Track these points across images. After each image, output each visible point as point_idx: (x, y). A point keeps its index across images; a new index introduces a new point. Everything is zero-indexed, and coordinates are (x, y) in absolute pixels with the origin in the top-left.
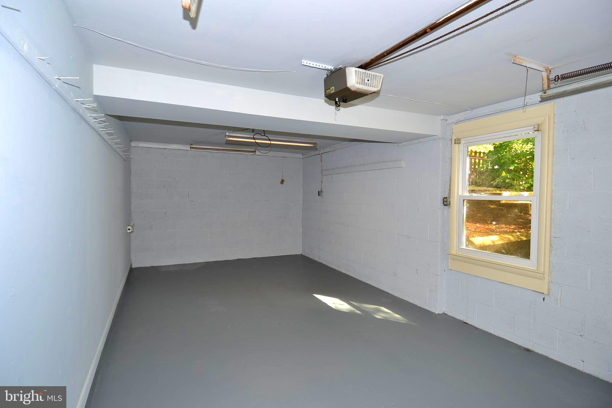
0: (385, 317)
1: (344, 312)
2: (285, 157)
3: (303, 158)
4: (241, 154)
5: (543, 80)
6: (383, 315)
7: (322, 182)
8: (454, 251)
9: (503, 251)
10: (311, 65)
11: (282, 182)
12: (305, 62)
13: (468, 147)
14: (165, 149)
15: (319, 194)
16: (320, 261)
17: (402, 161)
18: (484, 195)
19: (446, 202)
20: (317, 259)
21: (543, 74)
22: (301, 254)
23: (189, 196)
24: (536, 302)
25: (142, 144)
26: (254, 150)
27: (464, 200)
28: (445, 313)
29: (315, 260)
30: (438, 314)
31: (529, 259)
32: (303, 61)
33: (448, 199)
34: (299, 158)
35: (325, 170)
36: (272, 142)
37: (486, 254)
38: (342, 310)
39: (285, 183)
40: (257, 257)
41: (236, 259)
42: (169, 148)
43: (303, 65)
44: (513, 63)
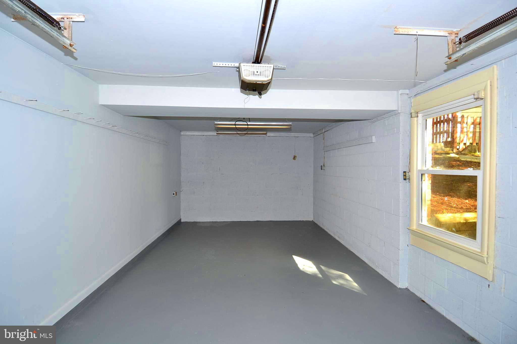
0: (342, 284)
1: (308, 274)
2: (297, 137)
3: (314, 137)
4: (260, 136)
5: (448, 45)
6: (342, 282)
7: (324, 158)
8: (414, 227)
9: (454, 229)
10: (221, 65)
11: (294, 158)
12: (215, 64)
13: (426, 120)
14: (203, 135)
15: (321, 168)
16: (323, 228)
17: (373, 137)
18: (439, 169)
19: (406, 177)
20: (321, 226)
21: (448, 39)
22: (313, 220)
23: (220, 170)
24: (482, 288)
25: (188, 133)
26: (265, 133)
27: (422, 174)
28: (408, 288)
29: (320, 226)
30: (400, 289)
31: (475, 239)
32: (213, 63)
33: (407, 173)
34: (311, 137)
35: (327, 147)
36: (249, 127)
37: (440, 231)
38: (306, 272)
39: (297, 159)
40: (273, 220)
41: (256, 220)
42: (206, 134)
43: (213, 66)
44: (395, 34)
